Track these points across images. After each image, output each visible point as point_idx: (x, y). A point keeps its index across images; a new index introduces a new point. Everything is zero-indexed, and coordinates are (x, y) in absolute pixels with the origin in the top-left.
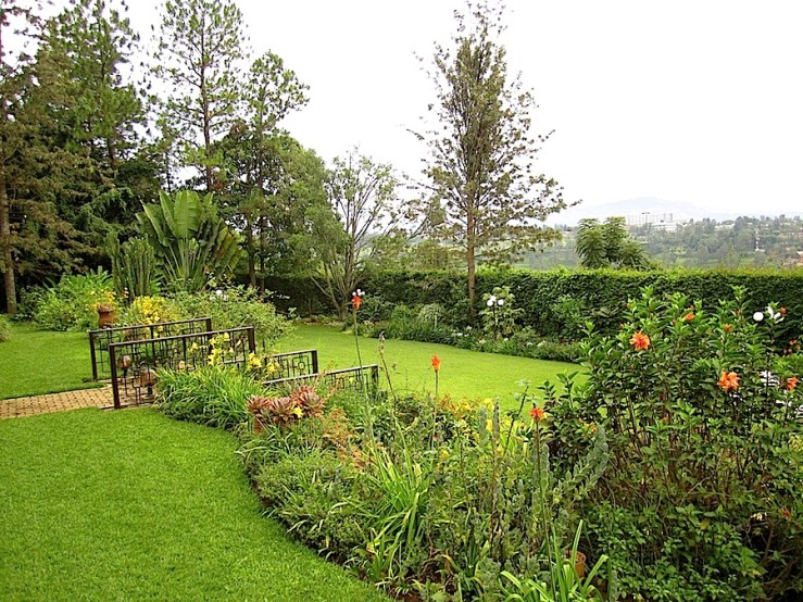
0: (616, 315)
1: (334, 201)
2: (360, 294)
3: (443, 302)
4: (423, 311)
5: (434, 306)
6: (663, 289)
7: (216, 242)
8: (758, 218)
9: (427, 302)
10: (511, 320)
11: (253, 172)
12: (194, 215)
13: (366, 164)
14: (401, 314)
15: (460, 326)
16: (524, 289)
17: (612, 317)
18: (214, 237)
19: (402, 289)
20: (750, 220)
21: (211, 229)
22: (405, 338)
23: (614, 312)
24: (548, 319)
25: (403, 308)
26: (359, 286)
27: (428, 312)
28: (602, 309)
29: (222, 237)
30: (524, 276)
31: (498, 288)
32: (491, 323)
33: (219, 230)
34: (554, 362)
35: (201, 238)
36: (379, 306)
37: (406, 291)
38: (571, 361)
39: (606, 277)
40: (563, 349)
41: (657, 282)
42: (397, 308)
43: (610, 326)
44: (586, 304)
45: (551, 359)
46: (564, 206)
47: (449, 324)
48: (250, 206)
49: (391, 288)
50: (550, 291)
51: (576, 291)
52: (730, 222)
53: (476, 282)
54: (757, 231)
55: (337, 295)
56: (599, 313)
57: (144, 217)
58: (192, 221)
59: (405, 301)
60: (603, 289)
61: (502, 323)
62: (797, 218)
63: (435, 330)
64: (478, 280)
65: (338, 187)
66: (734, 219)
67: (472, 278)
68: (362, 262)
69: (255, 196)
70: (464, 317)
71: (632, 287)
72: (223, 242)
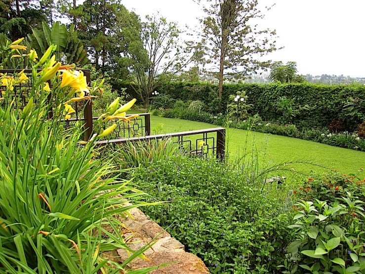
0: (314, 110)
1: (145, 41)
2: (156, 94)
3: (203, 99)
4: (192, 104)
5: (198, 102)
6: (347, 95)
7: (76, 54)
8: (331, 75)
9: (193, 99)
10: (245, 110)
11: (100, 24)
12: (63, 37)
13: (164, 21)
14: (180, 105)
15: (214, 113)
16: (254, 92)
17: (312, 111)
18: (75, 51)
19: (179, 93)
20: (328, 76)
21: (73, 46)
22: (182, 118)
23: (314, 108)
24: (268, 111)
25: (181, 102)
26: (156, 89)
27: (195, 105)
28: (306, 106)
29: (80, 52)
30: (254, 86)
31: (239, 92)
32: (234, 112)
33: (78, 47)
34: (276, 136)
35: (67, 52)
36: (167, 100)
37: (182, 93)
38: (287, 136)
39: (308, 87)
40: (282, 128)
41: (343, 91)
42: (177, 102)
43: (310, 116)
44: (295, 103)
45: (274, 134)
46: (275, 49)
47: (207, 112)
48: (98, 40)
49: (174, 92)
50: (271, 94)
51: (288, 95)
52: (319, 77)
53: (223, 89)
54: (331, 81)
55: (144, 95)
56: (304, 108)
57: (33, 37)
58: (61, 41)
59: (181, 99)
60: (307, 94)
61: (240, 112)
62: (349, 77)
63: (200, 115)
64: (225, 88)
65: (148, 33)
66: (321, 75)
67: (221, 86)
68: (158, 76)
69: (100, 36)
70: (217, 108)
71: (326, 93)
72: (80, 55)
